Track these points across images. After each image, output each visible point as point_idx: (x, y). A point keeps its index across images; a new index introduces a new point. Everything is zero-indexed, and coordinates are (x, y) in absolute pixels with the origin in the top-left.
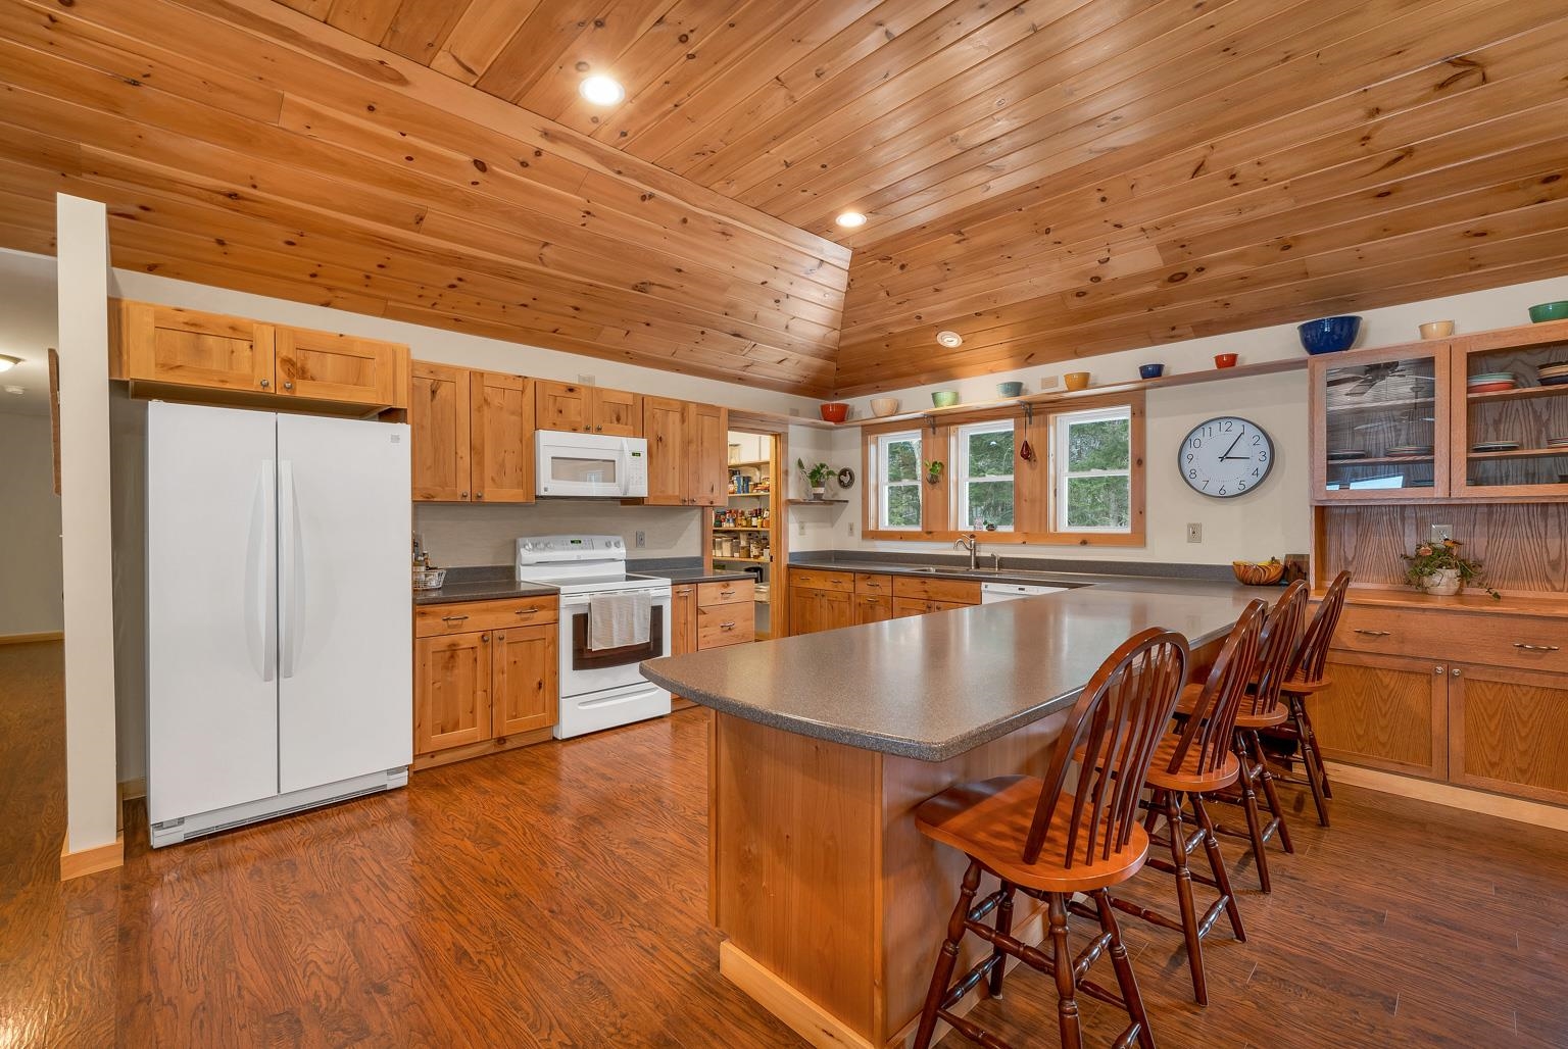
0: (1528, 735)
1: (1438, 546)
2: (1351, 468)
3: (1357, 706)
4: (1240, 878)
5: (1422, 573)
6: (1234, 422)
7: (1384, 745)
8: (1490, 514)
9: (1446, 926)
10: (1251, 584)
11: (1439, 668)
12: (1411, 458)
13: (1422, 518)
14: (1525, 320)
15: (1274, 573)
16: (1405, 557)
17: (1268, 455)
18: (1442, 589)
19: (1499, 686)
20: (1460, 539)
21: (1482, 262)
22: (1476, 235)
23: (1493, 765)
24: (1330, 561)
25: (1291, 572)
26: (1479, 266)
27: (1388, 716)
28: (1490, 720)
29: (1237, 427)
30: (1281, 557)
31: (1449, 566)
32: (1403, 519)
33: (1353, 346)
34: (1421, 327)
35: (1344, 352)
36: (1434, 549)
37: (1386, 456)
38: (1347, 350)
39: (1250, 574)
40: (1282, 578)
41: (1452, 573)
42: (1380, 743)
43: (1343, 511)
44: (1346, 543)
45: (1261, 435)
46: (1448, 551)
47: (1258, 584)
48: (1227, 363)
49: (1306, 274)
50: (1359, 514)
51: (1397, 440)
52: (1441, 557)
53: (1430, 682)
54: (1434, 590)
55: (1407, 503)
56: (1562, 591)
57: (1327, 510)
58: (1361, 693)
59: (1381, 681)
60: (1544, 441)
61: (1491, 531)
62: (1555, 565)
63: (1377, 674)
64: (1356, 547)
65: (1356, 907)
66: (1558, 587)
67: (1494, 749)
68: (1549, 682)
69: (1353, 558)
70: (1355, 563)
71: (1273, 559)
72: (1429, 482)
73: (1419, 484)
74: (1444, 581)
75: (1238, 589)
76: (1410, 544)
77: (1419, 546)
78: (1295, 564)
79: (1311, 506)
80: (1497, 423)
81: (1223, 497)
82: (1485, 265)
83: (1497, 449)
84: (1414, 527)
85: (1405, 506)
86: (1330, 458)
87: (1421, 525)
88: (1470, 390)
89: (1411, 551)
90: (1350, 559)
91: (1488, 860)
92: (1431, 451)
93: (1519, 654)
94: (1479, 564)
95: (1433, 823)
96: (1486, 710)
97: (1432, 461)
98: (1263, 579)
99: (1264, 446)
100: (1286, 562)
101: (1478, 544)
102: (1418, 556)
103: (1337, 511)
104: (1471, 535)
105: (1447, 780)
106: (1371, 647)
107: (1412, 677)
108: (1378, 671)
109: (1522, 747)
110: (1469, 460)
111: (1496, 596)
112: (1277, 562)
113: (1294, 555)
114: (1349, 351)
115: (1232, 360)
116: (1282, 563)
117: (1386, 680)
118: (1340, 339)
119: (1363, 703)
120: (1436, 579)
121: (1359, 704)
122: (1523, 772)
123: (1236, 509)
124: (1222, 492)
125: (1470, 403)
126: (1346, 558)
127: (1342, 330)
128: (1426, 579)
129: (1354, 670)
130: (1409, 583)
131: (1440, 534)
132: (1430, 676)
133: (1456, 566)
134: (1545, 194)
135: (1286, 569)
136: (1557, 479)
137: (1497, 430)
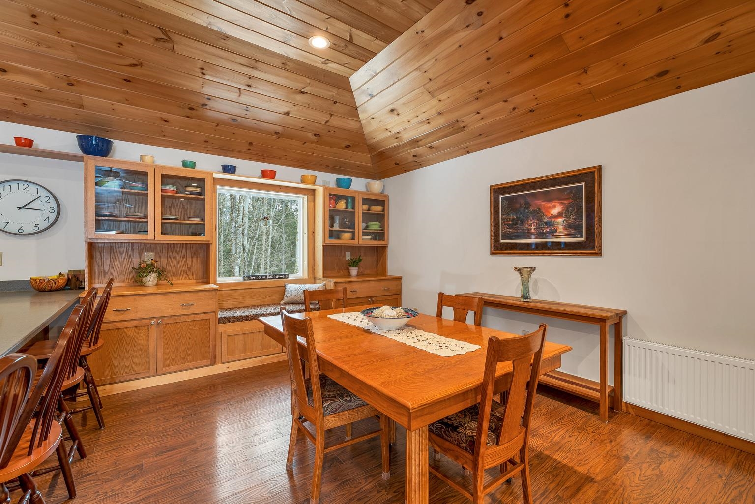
0: (185, 343)
1: (148, 263)
2: (107, 222)
3: (114, 351)
4: (52, 499)
5: (142, 276)
6: (31, 186)
7: (128, 367)
8: (168, 248)
9: (169, 451)
10: (45, 291)
11: (153, 322)
12: (138, 220)
13: (141, 249)
14: (180, 165)
15: (61, 282)
16: (134, 268)
17: (56, 210)
18: (151, 283)
19: (175, 324)
20: (157, 259)
21: (165, 134)
22: (164, 121)
23: (173, 360)
24: (95, 273)
25: (73, 282)
26: (164, 136)
27: (130, 352)
28: (172, 340)
29: (32, 189)
30: (65, 272)
31: (153, 272)
32: (133, 250)
33: (108, 156)
34: (141, 156)
35: (104, 158)
36: (147, 264)
37: (125, 217)
38: (106, 157)
39: (44, 285)
40: (67, 285)
41: (155, 275)
42: (126, 366)
43: (103, 245)
44: (105, 262)
45: (51, 196)
46: (152, 264)
47: (50, 291)
48: (25, 145)
49: (82, 107)
50: (111, 247)
51: (130, 211)
52: (150, 268)
53: (149, 329)
54: (147, 284)
55: (134, 242)
56: (191, 279)
57: (93, 244)
58: (116, 344)
59: (126, 334)
60: (186, 218)
61: (168, 256)
62: (189, 269)
63: (124, 331)
64: (109, 265)
65: (127, 469)
66: (190, 278)
67: (173, 352)
68: (192, 318)
69: (108, 270)
70: (109, 273)
71: (60, 274)
72: (146, 232)
73: (139, 233)
74: (151, 279)
75: (35, 296)
76: (136, 262)
77: (140, 263)
78: (75, 276)
79: (85, 242)
80: (170, 207)
81: (21, 234)
82: (167, 136)
83: (171, 219)
84: (138, 254)
85: (133, 243)
86: (97, 215)
87: (141, 253)
88: (162, 191)
89: (136, 266)
90: (107, 271)
91: (176, 405)
92: (146, 217)
93: (182, 308)
94: (164, 270)
95: (153, 398)
96: (171, 336)
97: (147, 222)
98: (54, 287)
99: (53, 203)
100: (68, 275)
101: (164, 262)
102: (140, 268)
103: (99, 245)
104: (161, 257)
105: (156, 374)
106: (121, 318)
107: (141, 328)
108: (125, 330)
109: (183, 348)
110: (162, 223)
111: (171, 284)
112: (63, 276)
113: (74, 271)
114: (107, 158)
115: (29, 143)
116: (66, 276)
117: (129, 333)
118: (102, 150)
119: (117, 348)
120: (148, 278)
121: (115, 349)
122: (183, 359)
123: (32, 242)
124: (21, 231)
125: (163, 197)
126: (104, 271)
127: (103, 146)
128: (144, 279)
129: (112, 331)
130: (136, 281)
131: (149, 257)
132: (148, 326)
133: (157, 272)
134: (189, 115)
135: (69, 279)
136: (190, 234)
137: (170, 211)
